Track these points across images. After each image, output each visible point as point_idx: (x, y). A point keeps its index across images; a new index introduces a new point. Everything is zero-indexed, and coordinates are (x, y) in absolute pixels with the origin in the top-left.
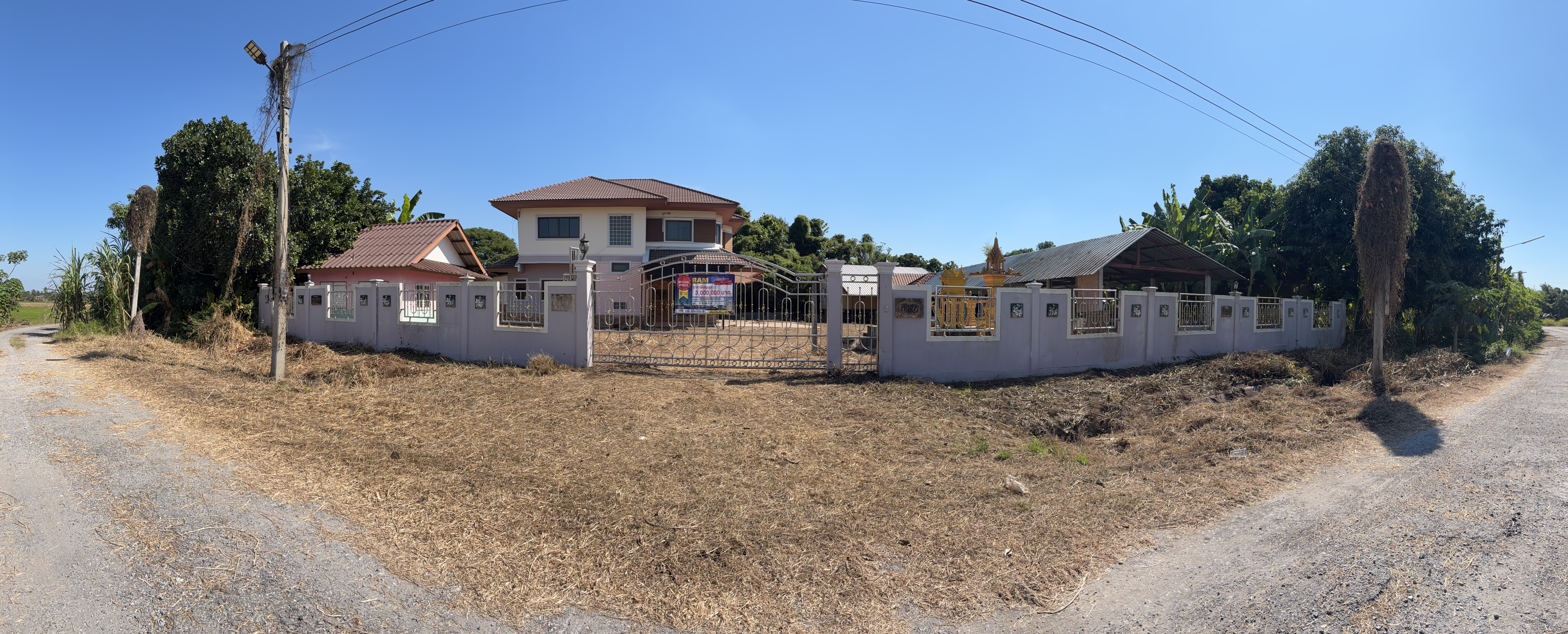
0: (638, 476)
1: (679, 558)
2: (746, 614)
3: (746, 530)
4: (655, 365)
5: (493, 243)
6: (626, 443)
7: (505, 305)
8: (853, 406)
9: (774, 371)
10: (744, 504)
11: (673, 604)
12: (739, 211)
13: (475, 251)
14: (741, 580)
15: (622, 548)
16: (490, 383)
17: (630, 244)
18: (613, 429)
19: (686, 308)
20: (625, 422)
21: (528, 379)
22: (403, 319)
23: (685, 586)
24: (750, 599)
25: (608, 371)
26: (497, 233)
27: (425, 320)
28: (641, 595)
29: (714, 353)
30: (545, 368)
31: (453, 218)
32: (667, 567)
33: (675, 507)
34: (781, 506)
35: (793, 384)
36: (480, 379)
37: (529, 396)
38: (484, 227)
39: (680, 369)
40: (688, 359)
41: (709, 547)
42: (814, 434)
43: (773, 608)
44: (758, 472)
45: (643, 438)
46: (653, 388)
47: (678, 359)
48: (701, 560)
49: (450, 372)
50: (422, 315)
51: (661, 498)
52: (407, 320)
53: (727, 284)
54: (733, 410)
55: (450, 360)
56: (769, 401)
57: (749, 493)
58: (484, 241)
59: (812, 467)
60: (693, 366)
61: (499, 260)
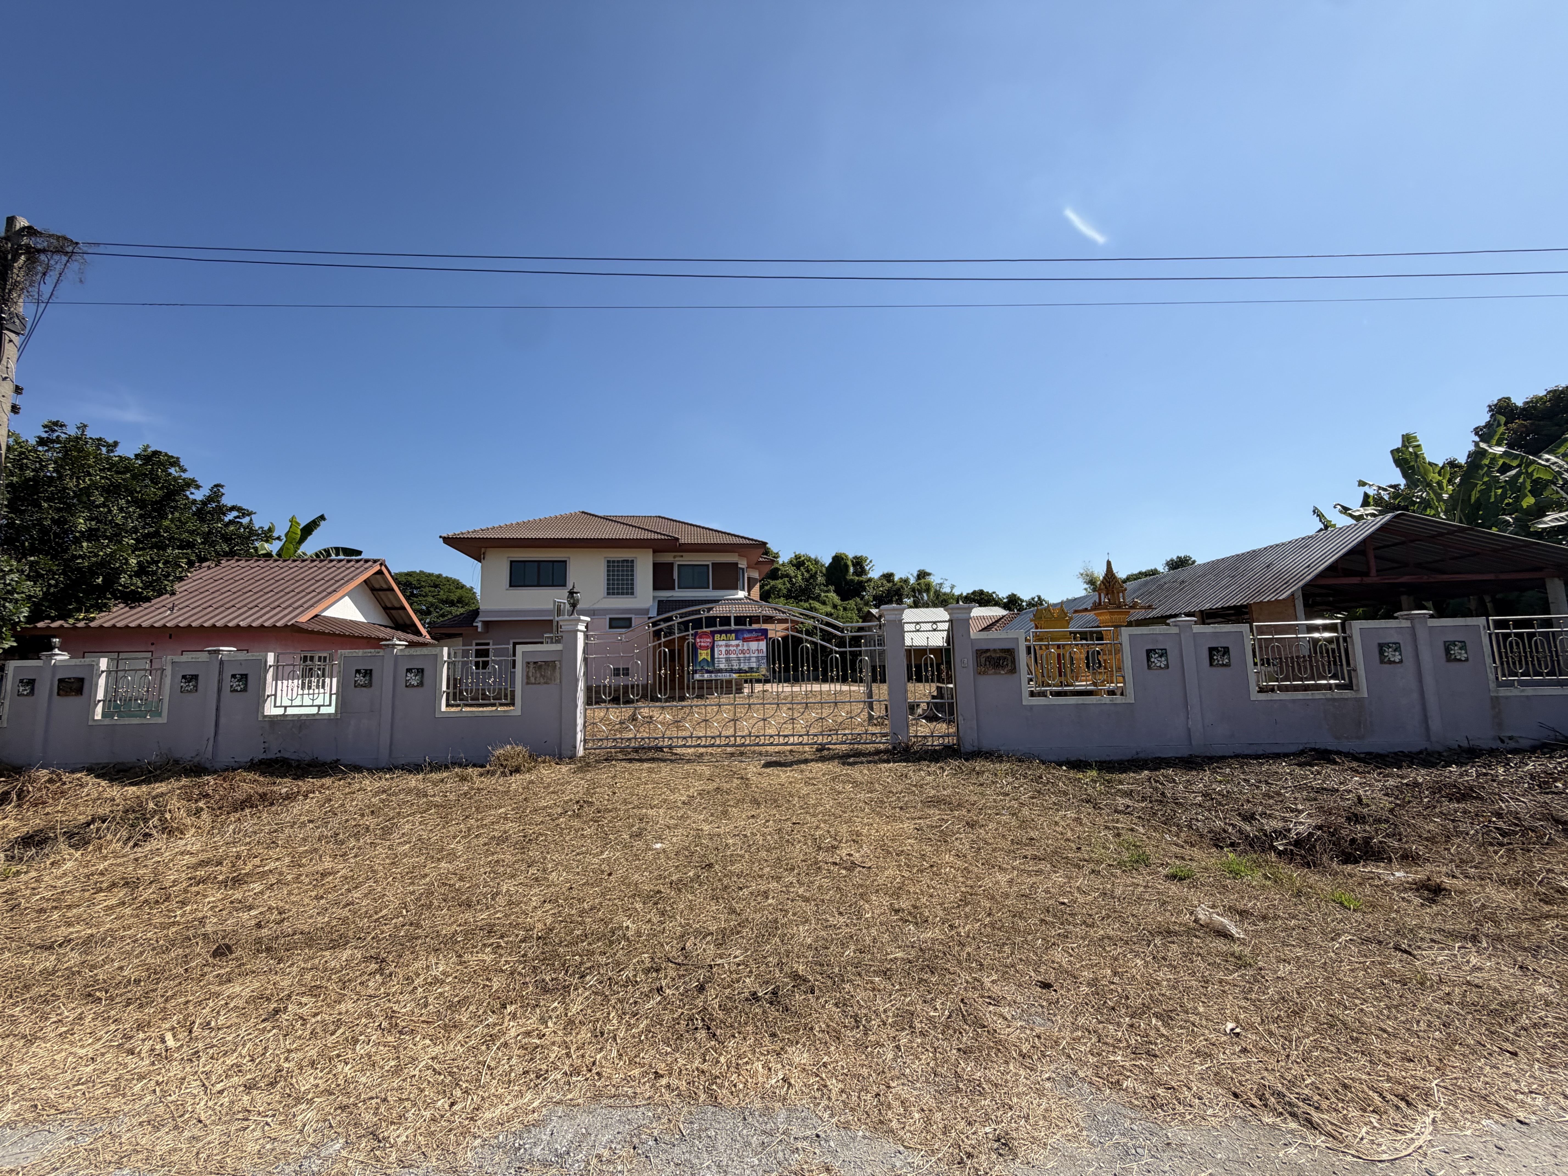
0: (654, 898)
1: (720, 1006)
2: (824, 1076)
3: (810, 959)
4: (670, 747)
5: (442, 592)
6: (636, 855)
7: (455, 679)
8: (933, 792)
9: (822, 748)
10: (804, 923)
11: (716, 1071)
12: (767, 552)
13: (411, 605)
14: (812, 1029)
15: (636, 1002)
16: (426, 796)
17: (632, 593)
18: (616, 838)
19: (708, 672)
20: (633, 826)
21: (488, 782)
22: (270, 710)
23: (731, 1044)
24: (828, 1054)
25: (606, 760)
26: (448, 579)
27: (314, 710)
28: (667, 1065)
29: (745, 726)
30: (516, 763)
31: (375, 558)
32: (703, 1020)
33: (709, 934)
34: (855, 925)
35: (852, 764)
36: (409, 791)
37: (490, 807)
38: (428, 570)
39: (702, 750)
40: (713, 737)
41: (761, 986)
42: (886, 829)
43: (862, 1066)
44: (819, 880)
45: (658, 846)
46: (669, 778)
47: (699, 738)
48: (752, 1004)
49: (357, 786)
50: (307, 701)
51: (688, 924)
52: (280, 711)
53: (758, 640)
54: (776, 801)
55: (357, 768)
56: (821, 786)
57: (809, 908)
58: (427, 589)
59: (890, 873)
60: (719, 746)
61: (450, 616)
